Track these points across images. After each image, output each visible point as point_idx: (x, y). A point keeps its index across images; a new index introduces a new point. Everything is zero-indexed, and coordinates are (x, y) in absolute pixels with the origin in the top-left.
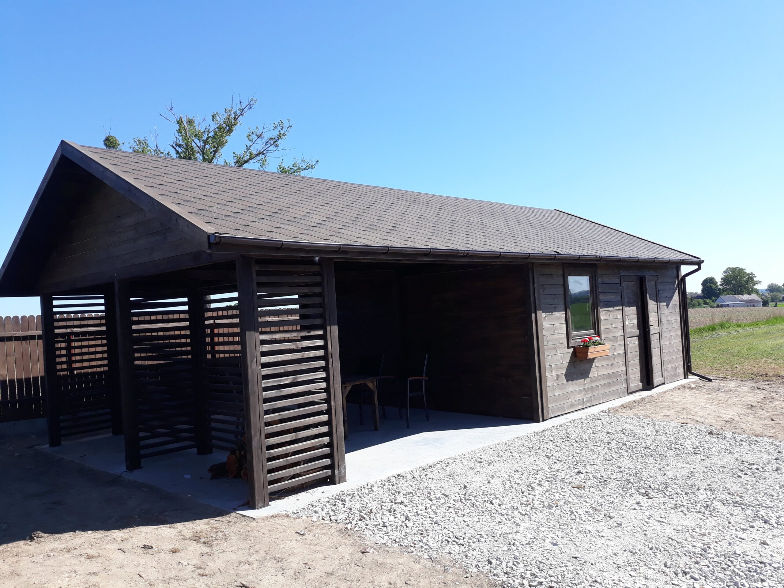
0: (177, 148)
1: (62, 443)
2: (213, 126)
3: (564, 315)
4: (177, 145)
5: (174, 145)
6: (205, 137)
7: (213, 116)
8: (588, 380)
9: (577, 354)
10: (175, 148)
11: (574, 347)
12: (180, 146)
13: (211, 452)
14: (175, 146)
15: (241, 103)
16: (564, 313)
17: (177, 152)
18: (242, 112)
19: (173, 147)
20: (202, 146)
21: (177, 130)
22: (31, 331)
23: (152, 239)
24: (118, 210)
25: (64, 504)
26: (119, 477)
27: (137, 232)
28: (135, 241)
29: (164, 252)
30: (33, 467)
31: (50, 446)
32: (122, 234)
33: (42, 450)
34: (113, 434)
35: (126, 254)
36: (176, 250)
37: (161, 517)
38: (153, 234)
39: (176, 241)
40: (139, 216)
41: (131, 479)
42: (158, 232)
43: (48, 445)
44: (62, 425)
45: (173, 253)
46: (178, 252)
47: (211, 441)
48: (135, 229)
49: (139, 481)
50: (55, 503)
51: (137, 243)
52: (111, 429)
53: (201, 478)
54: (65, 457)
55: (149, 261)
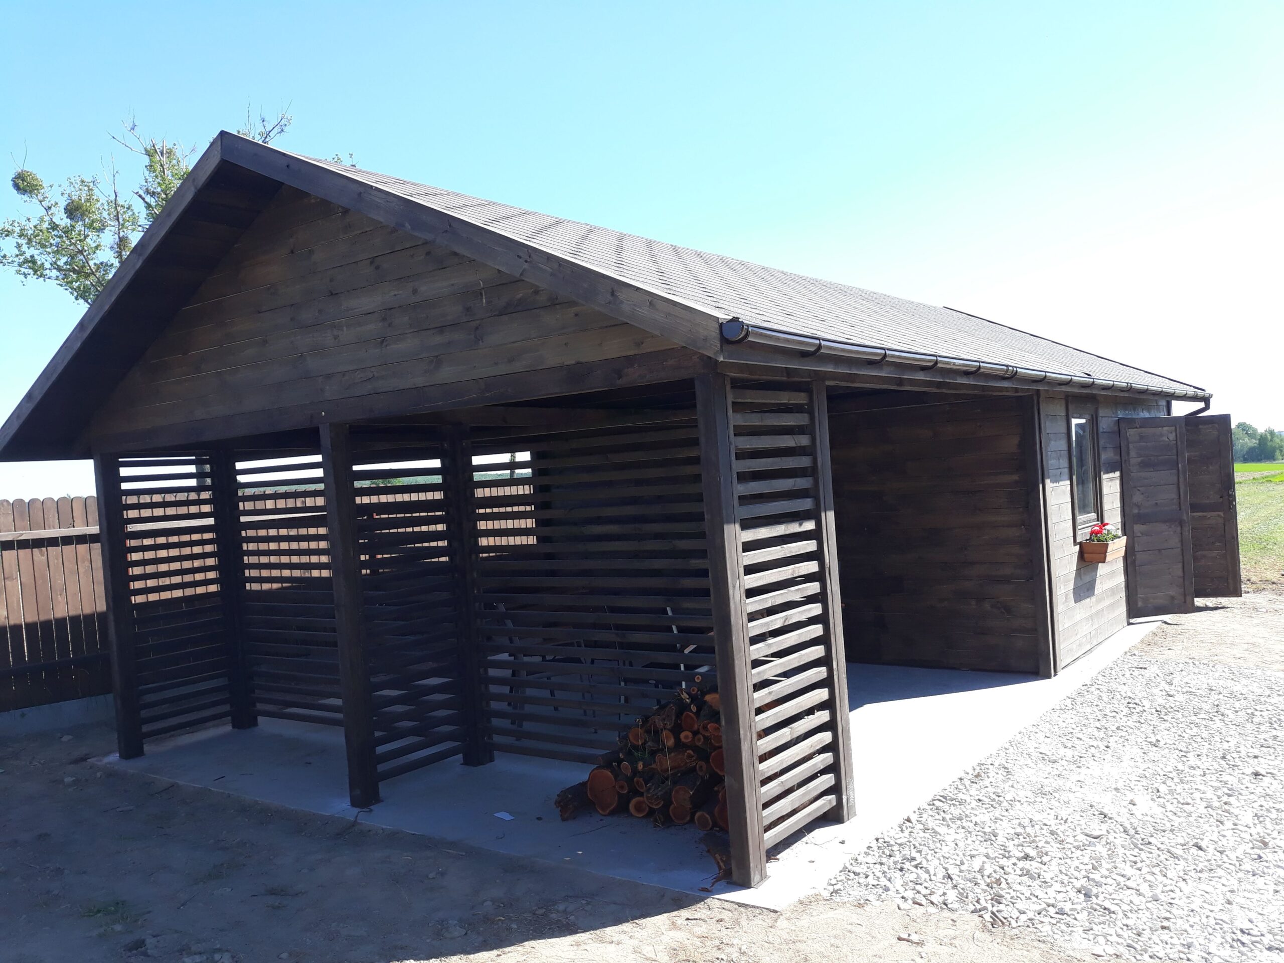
0: (148, 199)
3: (1069, 488)
4: (147, 192)
5: (141, 193)
8: (1094, 599)
9: (1086, 555)
10: (143, 199)
11: (1080, 544)
12: (153, 194)
13: (492, 760)
14: (144, 195)
15: (263, 121)
16: (1068, 482)
17: (148, 206)
18: (266, 138)
19: (139, 196)
21: (146, 166)
22: (50, 528)
23: (438, 339)
24: (331, 280)
25: (297, 894)
26: (355, 823)
27: (390, 325)
28: (385, 344)
29: (475, 367)
30: (132, 807)
31: (122, 756)
32: (345, 328)
33: (108, 766)
34: (234, 727)
35: (355, 370)
36: (511, 360)
37: (554, 916)
38: (441, 329)
39: (513, 342)
40: (396, 293)
41: (384, 827)
42: (454, 325)
43: (118, 755)
44: (144, 714)
45: (503, 369)
46: (519, 366)
47: (490, 738)
48: (384, 319)
49: (413, 833)
50: (272, 892)
51: (388, 348)
52: (230, 718)
53: (539, 819)
54: (181, 783)
55: (427, 384)
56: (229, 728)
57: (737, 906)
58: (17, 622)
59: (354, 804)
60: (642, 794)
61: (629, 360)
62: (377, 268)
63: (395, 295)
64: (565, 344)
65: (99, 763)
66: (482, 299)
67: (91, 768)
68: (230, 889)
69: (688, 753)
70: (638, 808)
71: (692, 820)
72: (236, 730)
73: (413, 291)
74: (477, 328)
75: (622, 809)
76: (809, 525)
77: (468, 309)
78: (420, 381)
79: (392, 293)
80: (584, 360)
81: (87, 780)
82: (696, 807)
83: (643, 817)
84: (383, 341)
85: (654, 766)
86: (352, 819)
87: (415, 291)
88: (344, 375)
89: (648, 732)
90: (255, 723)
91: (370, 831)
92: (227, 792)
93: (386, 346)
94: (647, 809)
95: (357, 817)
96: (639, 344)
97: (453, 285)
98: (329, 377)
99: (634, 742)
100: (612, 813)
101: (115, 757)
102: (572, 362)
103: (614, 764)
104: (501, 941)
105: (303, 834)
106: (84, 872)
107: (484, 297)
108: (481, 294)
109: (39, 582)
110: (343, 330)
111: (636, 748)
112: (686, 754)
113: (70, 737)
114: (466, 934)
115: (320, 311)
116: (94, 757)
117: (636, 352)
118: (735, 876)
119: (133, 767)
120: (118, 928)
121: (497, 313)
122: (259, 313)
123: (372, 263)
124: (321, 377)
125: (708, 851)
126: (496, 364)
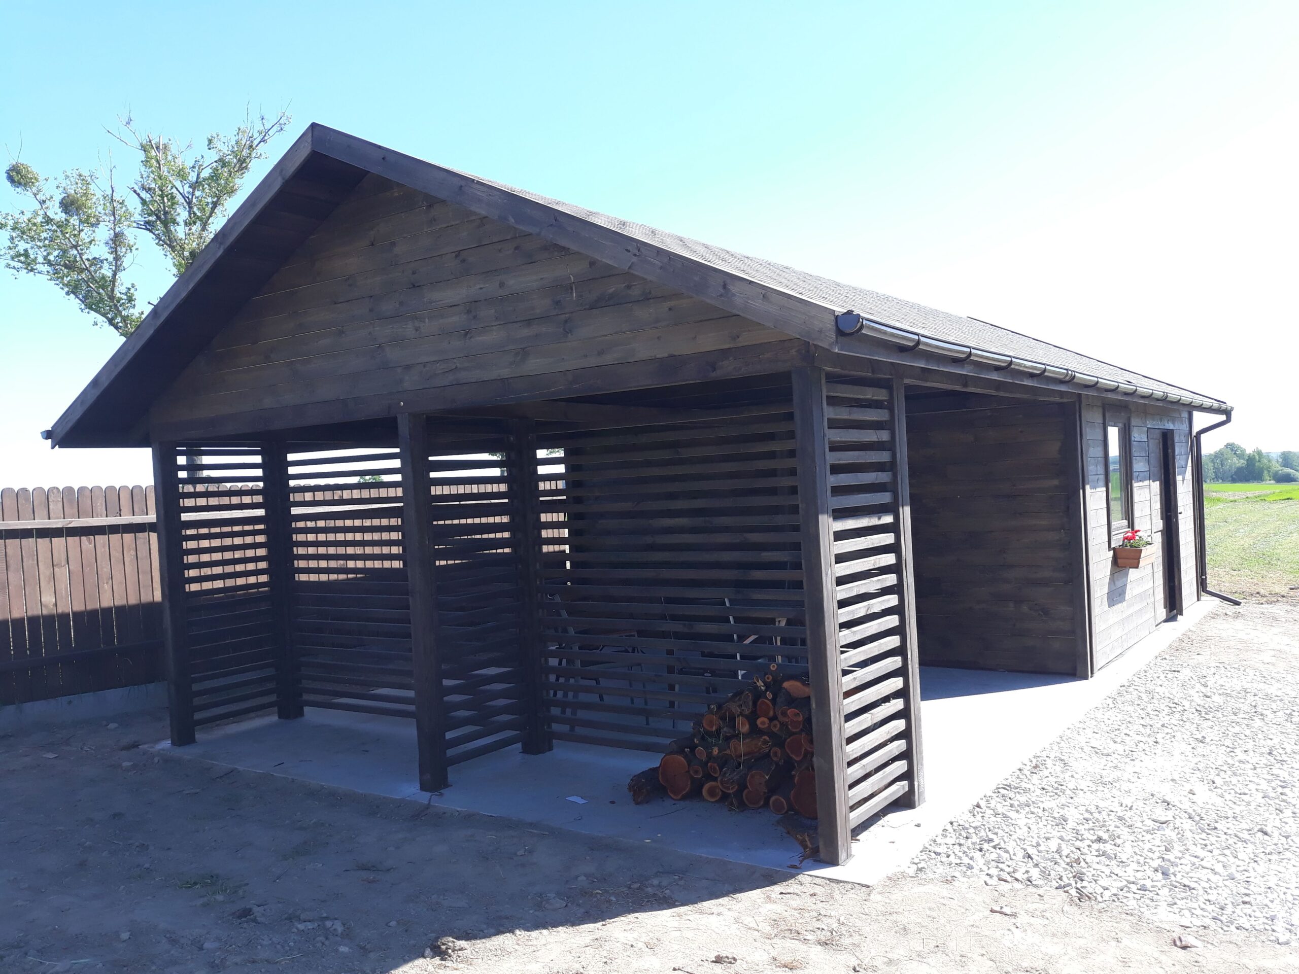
0: (144, 194)
1: (198, 736)
2: (211, 157)
3: (1105, 494)
4: (143, 188)
5: (136, 188)
6: (193, 177)
7: (210, 141)
8: (1125, 604)
9: (1119, 561)
10: (138, 195)
11: (1114, 549)
12: (149, 190)
13: (550, 749)
14: (138, 191)
15: (262, 119)
16: (1104, 489)
18: (265, 135)
19: (135, 191)
20: (189, 192)
23: (526, 332)
24: (414, 273)
25: (388, 870)
26: (428, 806)
27: (475, 317)
28: (469, 336)
29: (563, 359)
30: (198, 791)
31: (173, 743)
32: (427, 320)
33: (161, 752)
34: (279, 717)
35: (437, 362)
36: (601, 353)
37: (649, 890)
38: (528, 322)
39: (603, 336)
40: (482, 286)
41: (459, 809)
42: (543, 318)
43: (170, 742)
44: (197, 701)
45: (593, 361)
46: (609, 358)
47: (549, 726)
48: (469, 312)
49: (489, 815)
50: (364, 868)
51: (472, 339)
52: (276, 709)
53: (613, 802)
54: (241, 768)
55: (512, 376)
56: (275, 718)
57: (828, 882)
58: (67, 611)
59: (423, 788)
60: (715, 779)
61: (725, 353)
62: (463, 261)
63: (481, 288)
64: (658, 338)
65: (151, 750)
66: (572, 293)
67: (144, 754)
68: (321, 865)
69: (764, 739)
70: (712, 793)
71: (766, 804)
72: (282, 720)
73: (500, 284)
74: (566, 321)
75: (695, 793)
76: (888, 519)
77: (558, 303)
78: (505, 373)
79: (478, 286)
80: (676, 354)
81: (145, 765)
82: (772, 791)
83: (716, 801)
84: (467, 333)
85: (728, 752)
86: (426, 802)
87: (502, 285)
88: (424, 366)
89: (723, 718)
90: (301, 714)
91: (444, 813)
92: (290, 777)
93: (471, 338)
94: (720, 793)
95: (430, 800)
96: (735, 338)
97: (542, 279)
98: (408, 367)
99: (708, 728)
100: (684, 798)
101: (166, 744)
102: (666, 355)
103: (686, 750)
104: (602, 912)
105: (378, 816)
106: (169, 849)
107: (574, 291)
108: (572, 289)
109: (86, 570)
110: (424, 322)
111: (710, 734)
112: (762, 740)
113: (116, 725)
114: (566, 906)
115: (401, 303)
116: (145, 743)
117: (731, 346)
118: (823, 854)
119: (186, 753)
120: (220, 898)
121: (587, 307)
122: (335, 303)
123: (457, 256)
124: (400, 368)
125: (788, 833)
126: (586, 356)
